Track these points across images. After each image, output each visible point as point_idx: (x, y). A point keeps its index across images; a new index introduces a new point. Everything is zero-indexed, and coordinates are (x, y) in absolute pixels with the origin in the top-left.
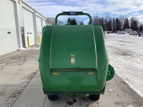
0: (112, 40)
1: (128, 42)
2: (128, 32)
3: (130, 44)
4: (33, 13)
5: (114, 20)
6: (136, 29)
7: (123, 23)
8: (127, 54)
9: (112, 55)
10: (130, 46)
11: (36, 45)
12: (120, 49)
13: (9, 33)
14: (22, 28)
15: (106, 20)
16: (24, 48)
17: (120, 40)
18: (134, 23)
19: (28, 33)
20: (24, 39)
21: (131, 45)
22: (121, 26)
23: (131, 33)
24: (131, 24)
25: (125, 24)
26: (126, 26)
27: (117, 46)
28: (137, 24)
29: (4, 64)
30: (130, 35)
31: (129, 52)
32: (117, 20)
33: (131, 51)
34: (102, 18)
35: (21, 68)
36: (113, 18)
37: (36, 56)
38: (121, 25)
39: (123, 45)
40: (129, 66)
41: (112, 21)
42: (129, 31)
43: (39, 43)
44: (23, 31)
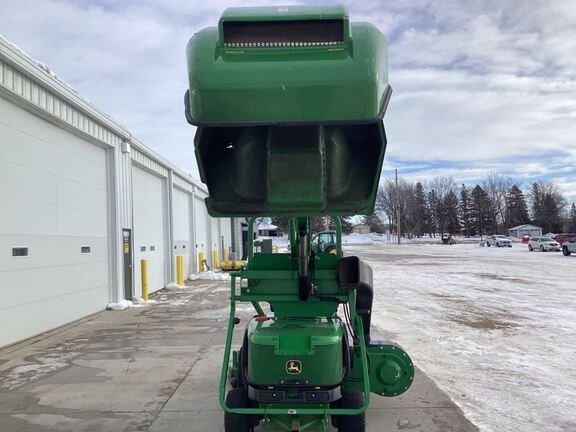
0: (454, 271)
1: (514, 280)
2: (525, 241)
3: (518, 287)
4: (163, 178)
5: (464, 193)
6: (556, 228)
7: (504, 204)
8: (497, 323)
9: (440, 325)
10: (516, 297)
11: (168, 290)
12: (478, 304)
13: (85, 249)
14: (126, 234)
15: (433, 194)
16: (130, 303)
17: (485, 272)
18: (548, 205)
19: (143, 249)
20: (130, 269)
21: (521, 292)
22: (493, 215)
23: (535, 244)
24: (536, 207)
25: (510, 208)
26: (517, 215)
27: (467, 294)
28: (558, 206)
29: (74, 354)
30: (532, 250)
31: (504, 316)
32: (479, 192)
33: (514, 313)
34: (419, 186)
35: (132, 366)
36: (460, 186)
37: (175, 328)
38: (494, 210)
39: (492, 292)
40: (486, 361)
41: (459, 196)
42: (527, 237)
43: (178, 283)
44: (128, 241)
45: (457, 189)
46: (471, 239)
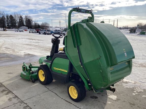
18: (29, 21)
23: (31, 31)
24: (26, 22)
28: (31, 22)
32: (11, 17)
38: (16, 22)
41: (6, 17)
42: (26, 29)
45: (5, 15)
46: (10, 30)
